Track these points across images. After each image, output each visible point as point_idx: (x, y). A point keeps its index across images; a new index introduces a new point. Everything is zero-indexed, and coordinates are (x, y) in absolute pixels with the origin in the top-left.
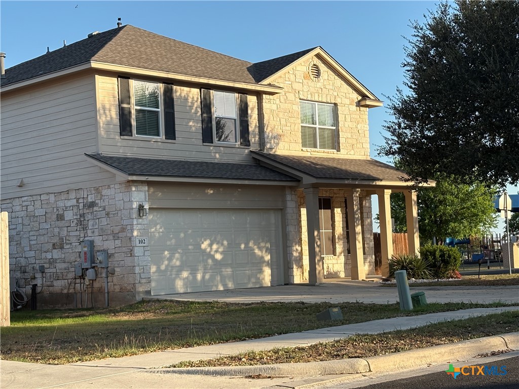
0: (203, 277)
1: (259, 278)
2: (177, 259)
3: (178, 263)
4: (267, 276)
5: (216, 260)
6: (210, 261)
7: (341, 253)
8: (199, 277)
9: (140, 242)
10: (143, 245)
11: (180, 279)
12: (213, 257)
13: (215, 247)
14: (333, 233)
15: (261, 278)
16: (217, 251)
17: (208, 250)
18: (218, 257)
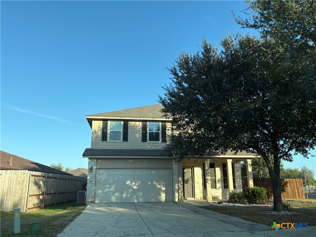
0: (126, 196)
1: (158, 198)
2: (113, 188)
3: (113, 190)
4: (163, 197)
5: (134, 189)
6: (131, 190)
7: (220, 188)
8: (124, 195)
9: (90, 181)
10: (92, 183)
11: (114, 196)
12: (132, 188)
13: (133, 183)
14: (215, 179)
15: (159, 198)
16: (135, 185)
17: (130, 184)
18: (135, 187)
